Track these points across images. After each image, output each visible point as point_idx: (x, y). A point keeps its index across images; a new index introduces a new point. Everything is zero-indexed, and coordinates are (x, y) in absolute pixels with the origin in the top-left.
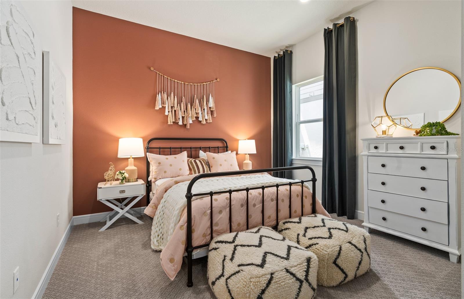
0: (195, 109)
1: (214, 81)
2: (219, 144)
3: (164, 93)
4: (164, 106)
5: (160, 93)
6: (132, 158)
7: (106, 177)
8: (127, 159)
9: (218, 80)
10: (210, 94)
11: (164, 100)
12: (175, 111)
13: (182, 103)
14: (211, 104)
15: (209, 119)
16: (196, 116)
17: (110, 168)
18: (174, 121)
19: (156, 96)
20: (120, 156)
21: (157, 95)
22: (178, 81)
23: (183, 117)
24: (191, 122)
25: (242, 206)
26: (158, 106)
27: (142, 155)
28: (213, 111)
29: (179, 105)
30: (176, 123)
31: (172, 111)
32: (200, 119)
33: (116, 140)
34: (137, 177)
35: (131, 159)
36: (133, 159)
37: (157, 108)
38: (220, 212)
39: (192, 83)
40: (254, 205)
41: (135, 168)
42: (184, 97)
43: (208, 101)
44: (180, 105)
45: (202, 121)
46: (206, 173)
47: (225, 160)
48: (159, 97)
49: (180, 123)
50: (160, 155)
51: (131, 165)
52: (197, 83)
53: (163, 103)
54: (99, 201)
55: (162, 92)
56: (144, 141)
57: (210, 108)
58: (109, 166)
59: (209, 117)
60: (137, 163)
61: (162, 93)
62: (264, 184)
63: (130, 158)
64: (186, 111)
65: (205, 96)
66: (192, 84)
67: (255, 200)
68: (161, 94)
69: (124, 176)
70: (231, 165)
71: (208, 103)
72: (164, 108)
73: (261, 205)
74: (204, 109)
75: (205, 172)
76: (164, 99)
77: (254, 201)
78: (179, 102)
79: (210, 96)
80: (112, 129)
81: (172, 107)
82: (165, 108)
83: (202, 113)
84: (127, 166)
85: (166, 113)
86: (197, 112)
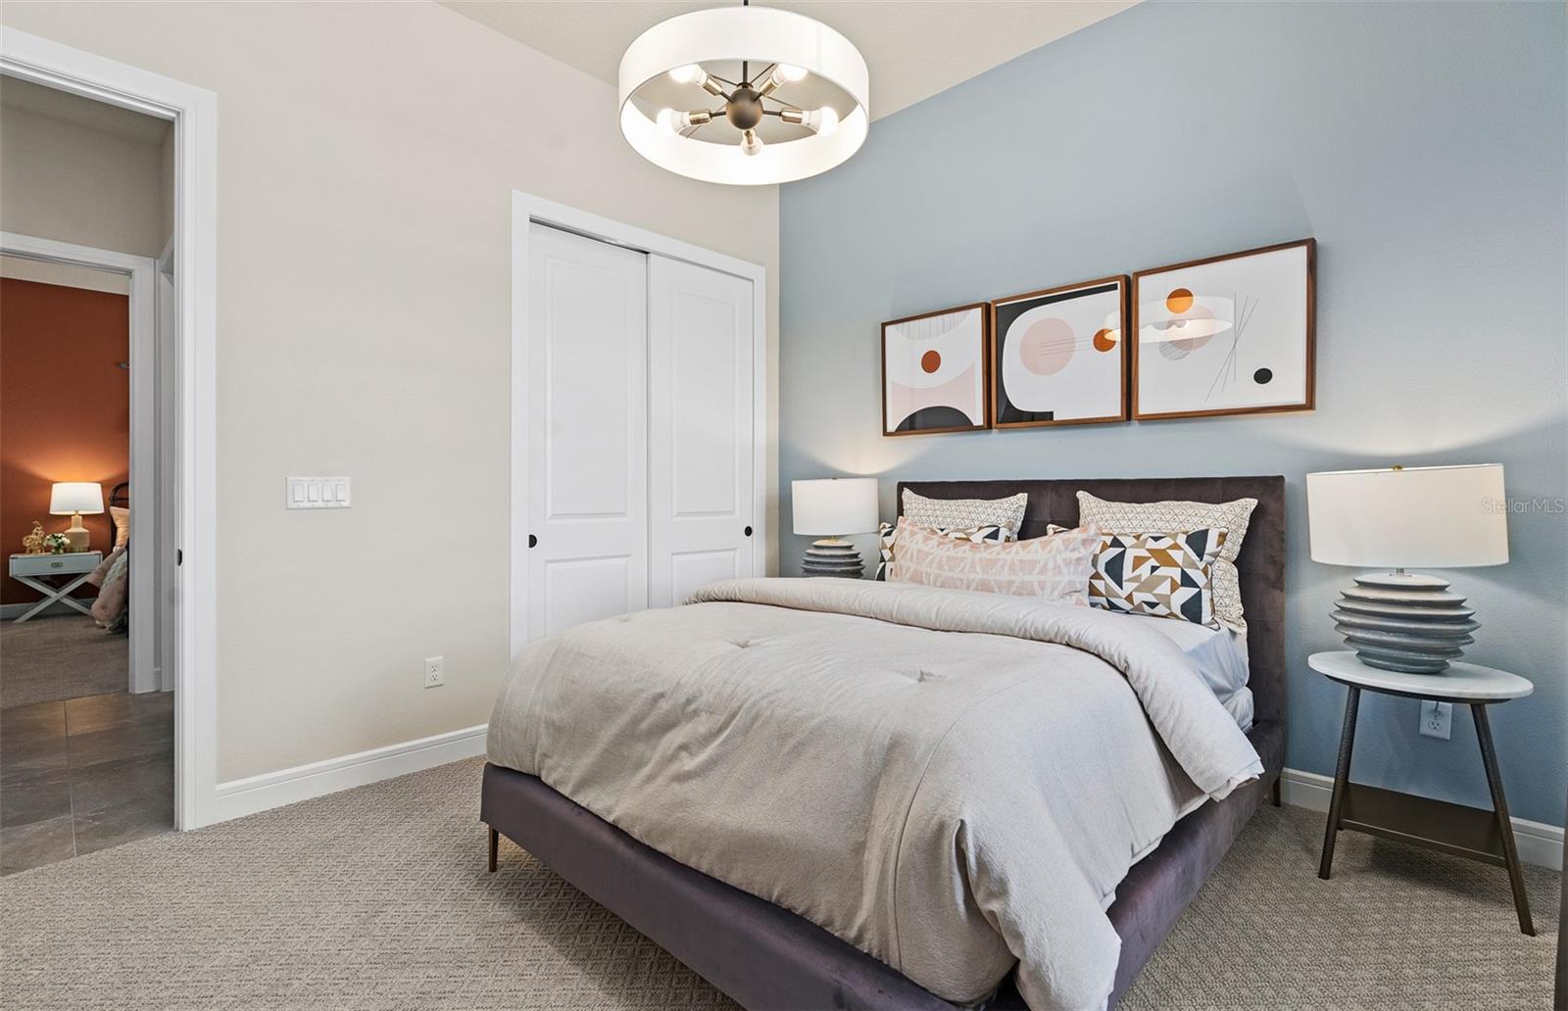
6: (80, 515)
7: (27, 543)
8: (69, 516)
17: (35, 530)
20: (53, 512)
27: (101, 511)
33: (47, 485)
34: (88, 545)
35: (77, 517)
36: (81, 517)
41: (85, 531)
51: (77, 525)
54: (12, 578)
56: (104, 487)
58: (33, 526)
60: (90, 524)
63: (74, 515)
69: (60, 541)
80: (42, 470)
84: (69, 528)
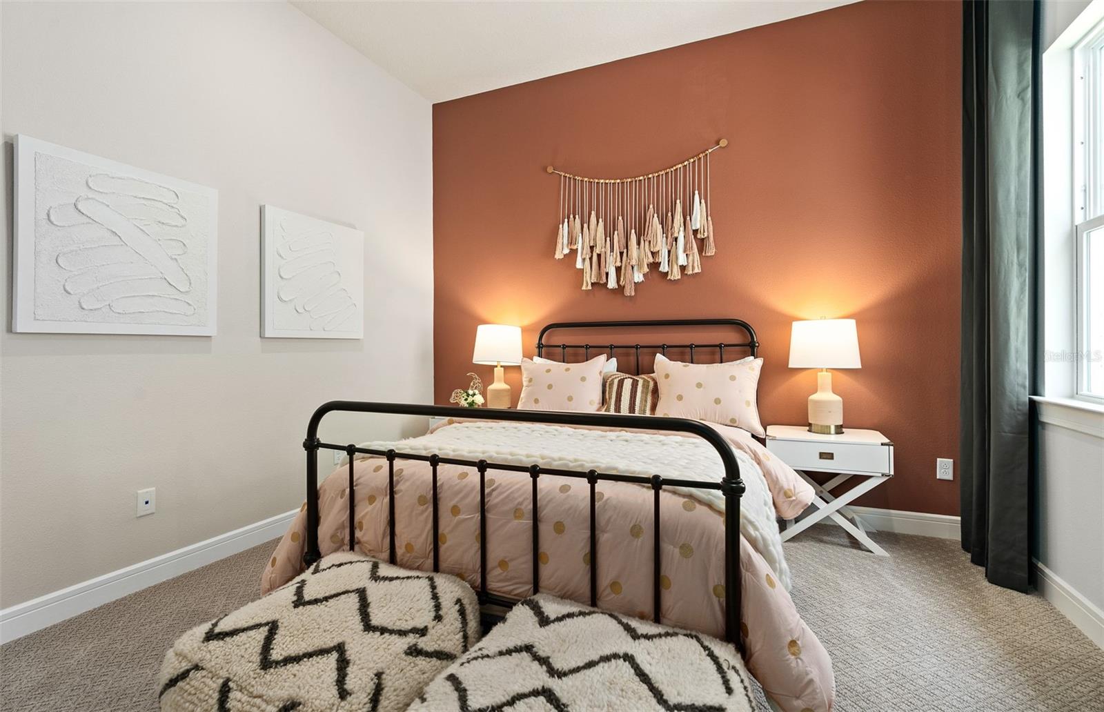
0: (650, 242)
1: (710, 151)
2: (729, 336)
3: (574, 218)
4: (575, 247)
5: (566, 220)
6: (501, 366)
8: (492, 368)
9: (723, 143)
10: (697, 192)
11: (574, 235)
12: (599, 256)
13: (616, 232)
14: (699, 218)
15: (691, 265)
16: (651, 260)
18: (594, 280)
19: (559, 228)
20: (477, 360)
21: (561, 226)
22: (607, 181)
23: (618, 269)
24: (639, 277)
25: (422, 500)
26: (562, 251)
28: (705, 241)
29: (608, 239)
30: (599, 286)
31: (591, 259)
32: (664, 268)
35: (499, 368)
36: (502, 369)
37: (559, 255)
38: (372, 499)
39: (643, 176)
40: (455, 510)
41: (506, 387)
42: (620, 218)
43: (688, 212)
44: (610, 240)
45: (670, 273)
46: (637, 414)
47: (699, 385)
48: (564, 230)
49: (612, 284)
50: (564, 362)
51: (499, 381)
52: (657, 172)
53: (572, 241)
55: (572, 216)
57: (695, 232)
58: (471, 379)
59: (691, 258)
61: (570, 220)
62: (549, 460)
63: (496, 366)
64: (625, 251)
65: (678, 201)
66: (641, 178)
67: (461, 495)
68: (568, 222)
70: (717, 401)
71: (688, 218)
72: (573, 252)
73: (478, 516)
74: (676, 239)
75: (634, 413)
76: (575, 232)
77: (456, 500)
78: (609, 234)
79: (697, 197)
81: (592, 248)
82: (577, 252)
83: (669, 252)
84: (493, 382)
85: (579, 265)
86: (652, 250)
